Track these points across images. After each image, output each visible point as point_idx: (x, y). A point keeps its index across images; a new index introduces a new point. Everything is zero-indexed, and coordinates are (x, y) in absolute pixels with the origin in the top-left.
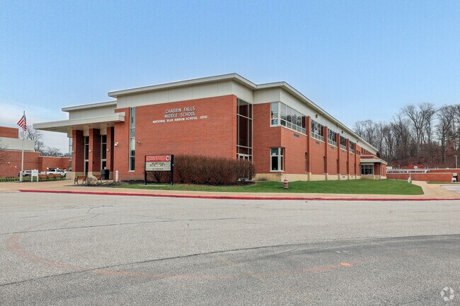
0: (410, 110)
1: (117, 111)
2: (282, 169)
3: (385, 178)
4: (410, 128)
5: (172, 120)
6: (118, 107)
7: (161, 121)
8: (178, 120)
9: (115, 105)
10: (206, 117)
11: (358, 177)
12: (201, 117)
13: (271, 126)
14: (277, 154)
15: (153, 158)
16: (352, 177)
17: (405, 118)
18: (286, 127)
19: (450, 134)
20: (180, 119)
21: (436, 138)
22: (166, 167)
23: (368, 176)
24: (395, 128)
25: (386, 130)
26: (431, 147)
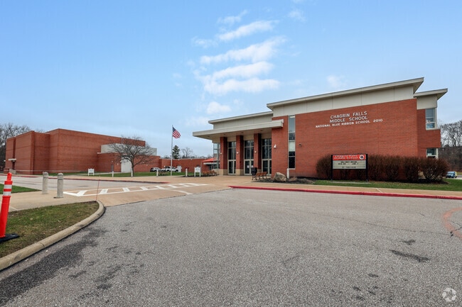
1: (274, 119)
5: (338, 124)
6: (274, 116)
7: (325, 126)
8: (345, 124)
9: (272, 115)
10: (380, 120)
12: (375, 121)
13: (427, 129)
15: (342, 157)
20: (348, 123)
22: (361, 165)
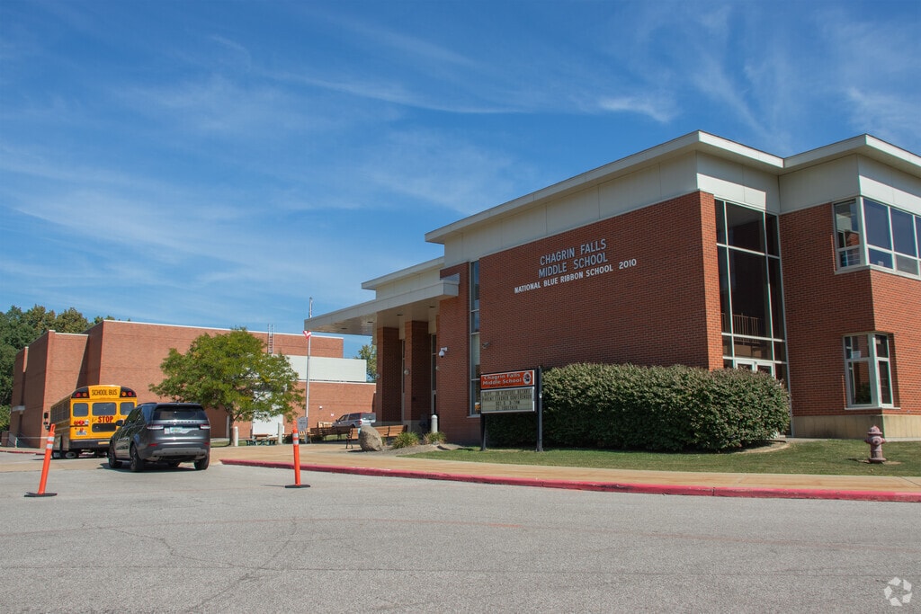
1: (444, 274)
2: (886, 399)
5: (555, 281)
6: (447, 265)
7: (532, 286)
8: (567, 278)
10: (633, 263)
12: (623, 265)
13: (840, 271)
14: (867, 353)
15: (496, 380)
18: (894, 271)
20: (572, 277)
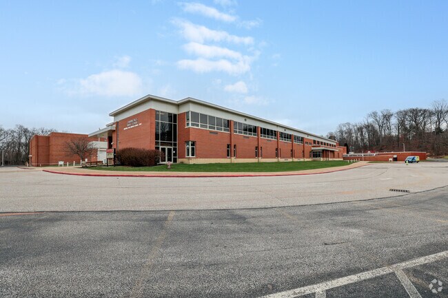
0: (375, 114)
2: (193, 155)
3: (342, 159)
4: (377, 127)
7: (126, 128)
8: (132, 127)
11: (310, 160)
12: (140, 124)
13: (186, 127)
14: (189, 146)
16: (306, 160)
17: (371, 120)
18: (198, 128)
19: (405, 129)
21: (394, 133)
23: (318, 159)
24: (367, 127)
25: (360, 129)
26: (390, 138)
